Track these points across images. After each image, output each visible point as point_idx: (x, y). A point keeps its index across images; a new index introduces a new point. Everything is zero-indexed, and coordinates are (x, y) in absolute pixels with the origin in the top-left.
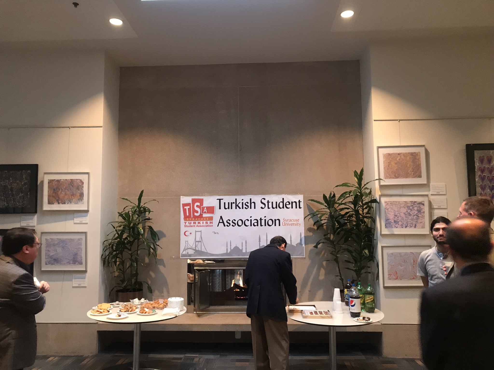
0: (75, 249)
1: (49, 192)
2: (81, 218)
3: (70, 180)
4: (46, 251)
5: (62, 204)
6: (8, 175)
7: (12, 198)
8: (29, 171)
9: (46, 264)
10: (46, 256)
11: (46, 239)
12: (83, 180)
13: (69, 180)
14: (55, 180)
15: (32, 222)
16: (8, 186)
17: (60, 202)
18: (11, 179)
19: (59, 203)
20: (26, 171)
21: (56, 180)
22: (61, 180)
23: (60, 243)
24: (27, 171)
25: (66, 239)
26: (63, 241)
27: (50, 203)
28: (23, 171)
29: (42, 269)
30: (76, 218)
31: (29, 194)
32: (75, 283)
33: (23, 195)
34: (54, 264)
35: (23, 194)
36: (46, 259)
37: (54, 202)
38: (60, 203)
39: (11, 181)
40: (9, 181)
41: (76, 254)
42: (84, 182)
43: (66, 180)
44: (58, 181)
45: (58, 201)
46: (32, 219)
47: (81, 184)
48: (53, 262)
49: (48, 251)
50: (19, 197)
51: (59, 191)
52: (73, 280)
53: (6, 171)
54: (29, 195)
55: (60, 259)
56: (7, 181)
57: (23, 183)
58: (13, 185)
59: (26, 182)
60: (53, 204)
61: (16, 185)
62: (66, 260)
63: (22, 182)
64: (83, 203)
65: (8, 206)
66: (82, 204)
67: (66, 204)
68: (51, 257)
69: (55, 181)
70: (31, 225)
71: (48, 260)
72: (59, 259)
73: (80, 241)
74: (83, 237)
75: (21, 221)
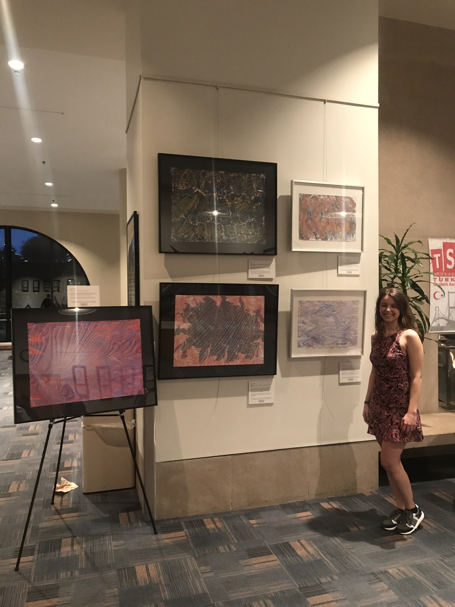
0: (348, 320)
1: (301, 217)
2: (350, 265)
3: (335, 198)
4: (299, 322)
5: (323, 240)
6: (225, 180)
7: (234, 225)
8: (262, 176)
9: (299, 346)
10: (299, 332)
11: (300, 301)
12: (354, 199)
13: (332, 196)
14: (311, 196)
15: (269, 272)
16: (228, 202)
17: (318, 236)
18: (232, 188)
19: (317, 238)
20: (258, 175)
21: (312, 195)
22: (320, 195)
23: (323, 308)
24: (260, 175)
25: (333, 302)
26: (328, 306)
27: (302, 237)
28: (253, 175)
29: (293, 356)
30: (341, 265)
31: (263, 219)
32: (343, 378)
33: (253, 221)
34: (313, 346)
35: (254, 219)
36: (299, 337)
37: (309, 236)
38: (319, 238)
39: (232, 193)
40: (228, 192)
41: (348, 328)
42: (356, 202)
43: (328, 196)
44: (315, 198)
45: (315, 235)
46: (268, 266)
47: (351, 206)
48: (310, 342)
49: (304, 323)
50: (247, 223)
51: (318, 216)
52: (341, 372)
53: (223, 172)
54: (264, 221)
55: (323, 337)
56: (224, 191)
57: (253, 197)
58: (235, 200)
59: (258, 196)
60: (308, 239)
61: (241, 200)
62: (331, 338)
63: (251, 196)
64: (355, 240)
65: (228, 240)
66: (353, 241)
67: (329, 240)
68: (307, 334)
69: (311, 198)
70: (266, 276)
71: (303, 338)
72: (320, 337)
73: (355, 306)
74: (361, 299)
75: (248, 269)
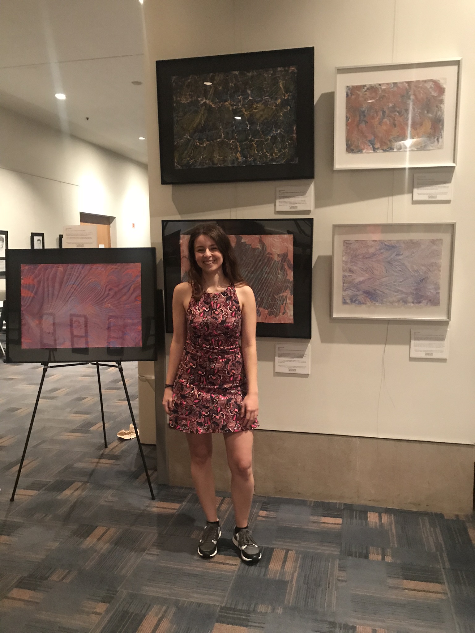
0: (423, 268)
1: (350, 120)
2: (434, 187)
3: (406, 85)
4: (344, 271)
5: (385, 151)
6: (241, 83)
7: (253, 141)
8: (292, 69)
9: (345, 303)
10: (344, 283)
11: (344, 241)
12: (442, 82)
13: (402, 83)
14: (365, 88)
15: (304, 202)
16: (244, 112)
17: (377, 145)
18: (249, 92)
19: (374, 149)
20: (287, 68)
21: (368, 86)
22: (380, 85)
23: (382, 251)
24: (289, 68)
25: (398, 241)
26: (390, 247)
27: (351, 148)
28: (279, 69)
29: (335, 315)
30: (418, 187)
31: (294, 129)
32: (416, 351)
33: (280, 133)
34: (366, 304)
35: (281, 131)
36: (344, 290)
37: (362, 147)
38: (378, 149)
39: (250, 98)
40: (244, 99)
41: (423, 279)
42: (444, 86)
43: (395, 84)
44: (373, 89)
45: (373, 144)
46: (303, 193)
47: (434, 94)
48: (361, 298)
49: (351, 271)
50: (272, 137)
51: (377, 116)
52: (413, 342)
53: (237, 73)
54: (295, 132)
55: (381, 292)
56: (239, 98)
57: (279, 101)
58: (255, 107)
59: (286, 98)
60: (360, 151)
61: (263, 106)
62: (396, 294)
63: (276, 99)
64: (441, 148)
65: (245, 162)
66: (439, 148)
67: (395, 150)
68: (356, 287)
69: (366, 91)
70: (300, 208)
71: (349, 292)
72: (377, 291)
73: (435, 247)
74: (446, 238)
75: (276, 199)
